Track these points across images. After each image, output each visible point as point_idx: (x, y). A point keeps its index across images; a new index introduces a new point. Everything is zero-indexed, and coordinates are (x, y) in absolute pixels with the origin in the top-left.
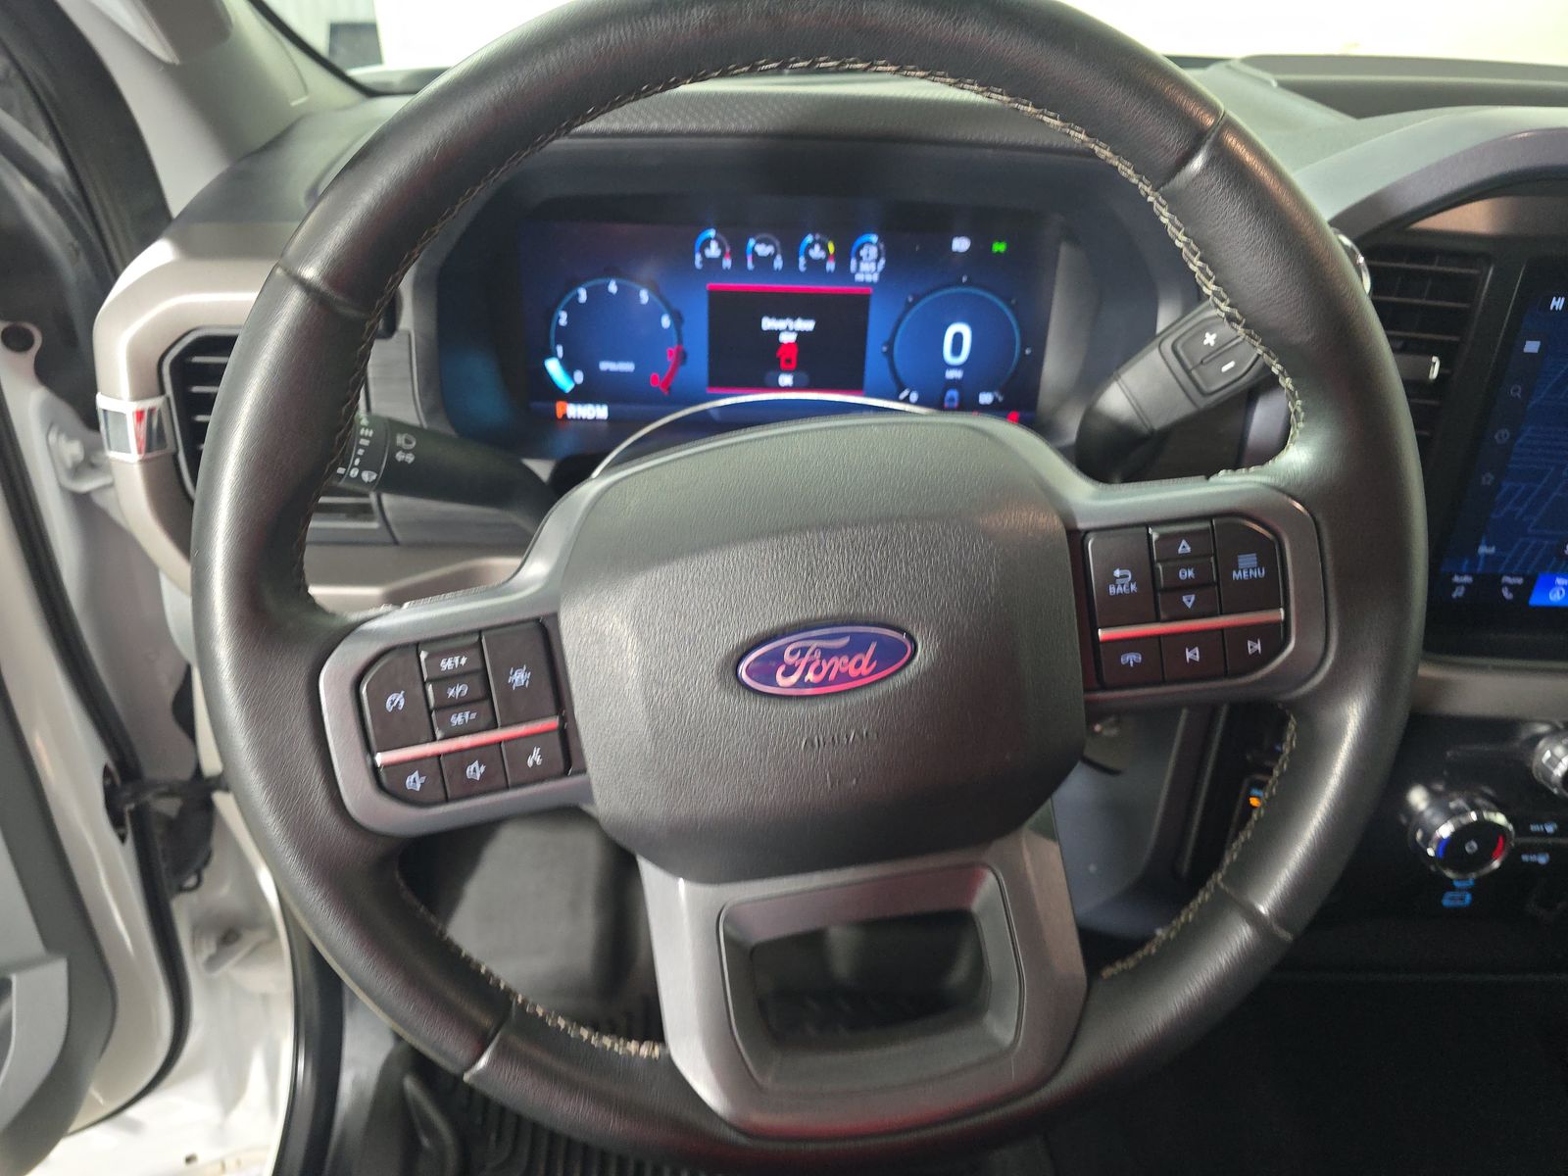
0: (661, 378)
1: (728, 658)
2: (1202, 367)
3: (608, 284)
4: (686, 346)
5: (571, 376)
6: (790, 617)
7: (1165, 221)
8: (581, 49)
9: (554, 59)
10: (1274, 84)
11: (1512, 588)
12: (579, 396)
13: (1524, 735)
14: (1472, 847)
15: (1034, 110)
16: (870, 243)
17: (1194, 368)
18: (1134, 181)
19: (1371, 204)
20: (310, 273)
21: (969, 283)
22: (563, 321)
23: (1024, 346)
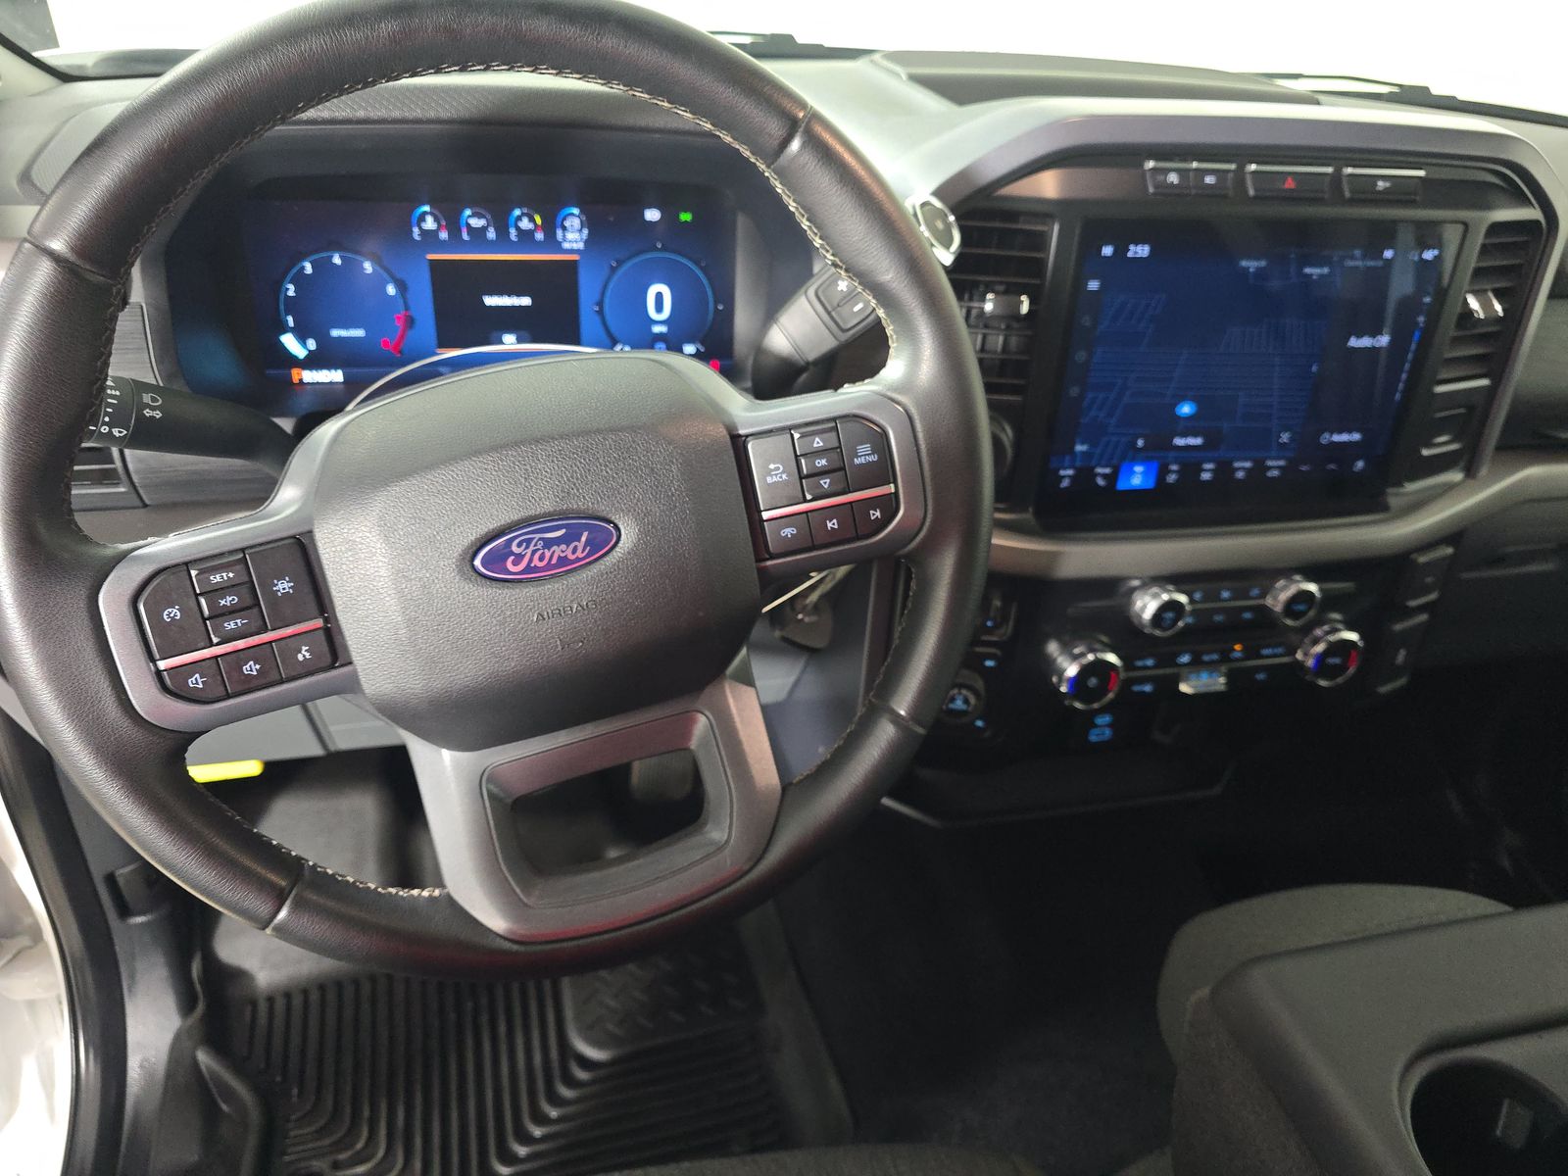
0: (392, 343)
1: (465, 552)
2: (839, 309)
3: (332, 256)
4: (413, 312)
5: (304, 344)
6: (515, 517)
7: (779, 191)
8: (288, 54)
9: (264, 63)
10: (904, 77)
11: (1105, 476)
12: (313, 362)
13: (1123, 589)
14: (1093, 682)
15: (670, 106)
16: (572, 214)
17: (834, 310)
18: (753, 160)
19: (961, 177)
20: (58, 245)
21: (664, 249)
22: (291, 293)
23: (716, 303)
